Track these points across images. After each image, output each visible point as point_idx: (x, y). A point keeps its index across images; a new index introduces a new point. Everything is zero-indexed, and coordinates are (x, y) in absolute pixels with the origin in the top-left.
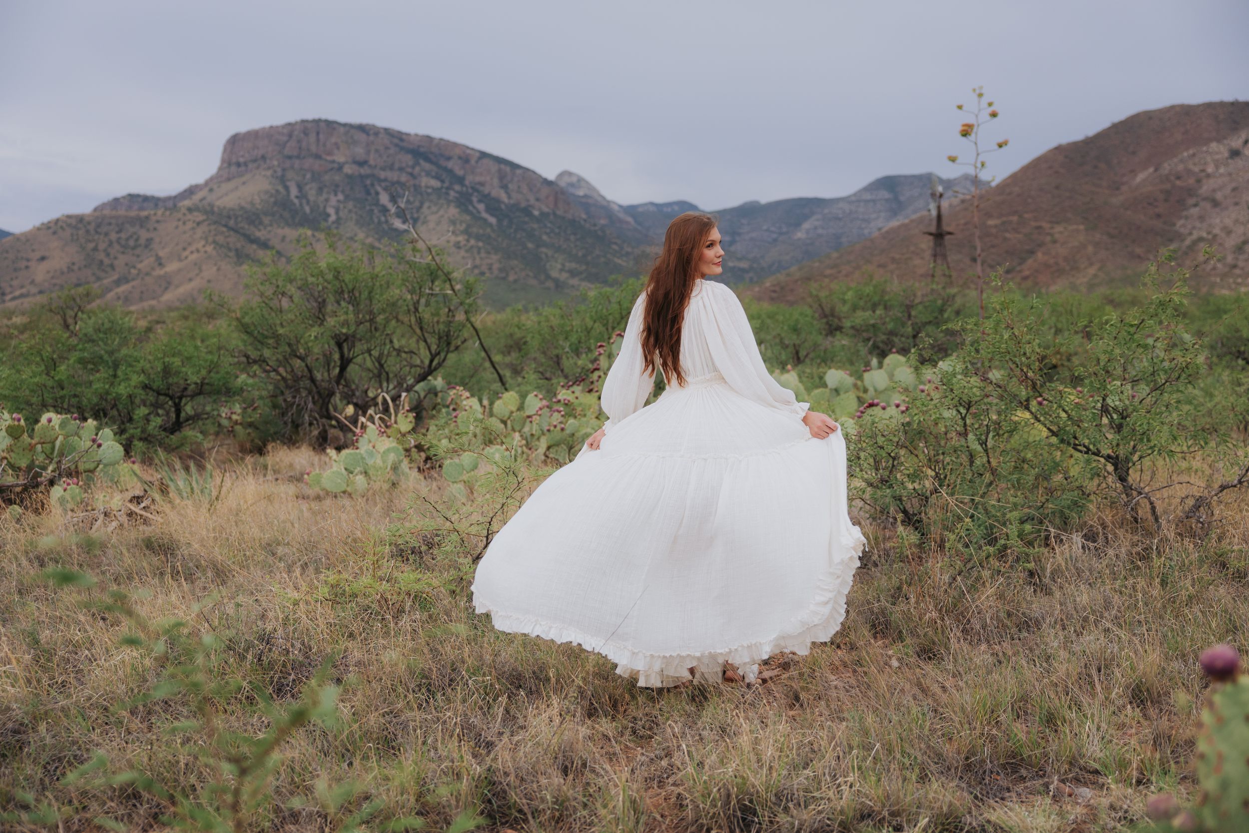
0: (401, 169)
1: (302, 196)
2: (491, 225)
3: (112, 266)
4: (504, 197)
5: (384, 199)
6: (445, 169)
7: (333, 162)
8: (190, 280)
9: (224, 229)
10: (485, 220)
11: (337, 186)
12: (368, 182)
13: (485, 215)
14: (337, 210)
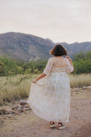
0: (25, 40)
1: (10, 44)
4: (41, 44)
5: (23, 44)
6: (32, 39)
7: (14, 39)
10: (39, 48)
11: (15, 43)
12: (20, 42)
14: (16, 47)
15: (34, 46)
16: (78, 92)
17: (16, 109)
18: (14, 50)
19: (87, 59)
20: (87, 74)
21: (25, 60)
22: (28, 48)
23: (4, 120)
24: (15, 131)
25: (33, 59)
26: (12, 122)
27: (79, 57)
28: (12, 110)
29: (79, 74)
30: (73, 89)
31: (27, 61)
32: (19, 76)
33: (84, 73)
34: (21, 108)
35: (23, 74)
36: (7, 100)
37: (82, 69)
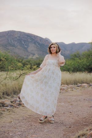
1: (11, 42)
2: (39, 47)
4: (40, 42)
5: (23, 42)
6: (32, 38)
7: (15, 37)
11: (16, 40)
12: (20, 40)
14: (17, 44)
15: (34, 45)
16: (73, 89)
17: (14, 102)
18: (14, 48)
19: (83, 59)
20: (82, 73)
21: (25, 57)
22: (28, 46)
23: (3, 112)
24: (12, 123)
25: (32, 57)
26: (10, 114)
27: (75, 56)
28: (10, 103)
29: (75, 72)
30: (68, 86)
31: (27, 58)
32: (18, 72)
33: (80, 71)
34: (19, 102)
35: (22, 70)
36: (6, 94)
37: (78, 67)
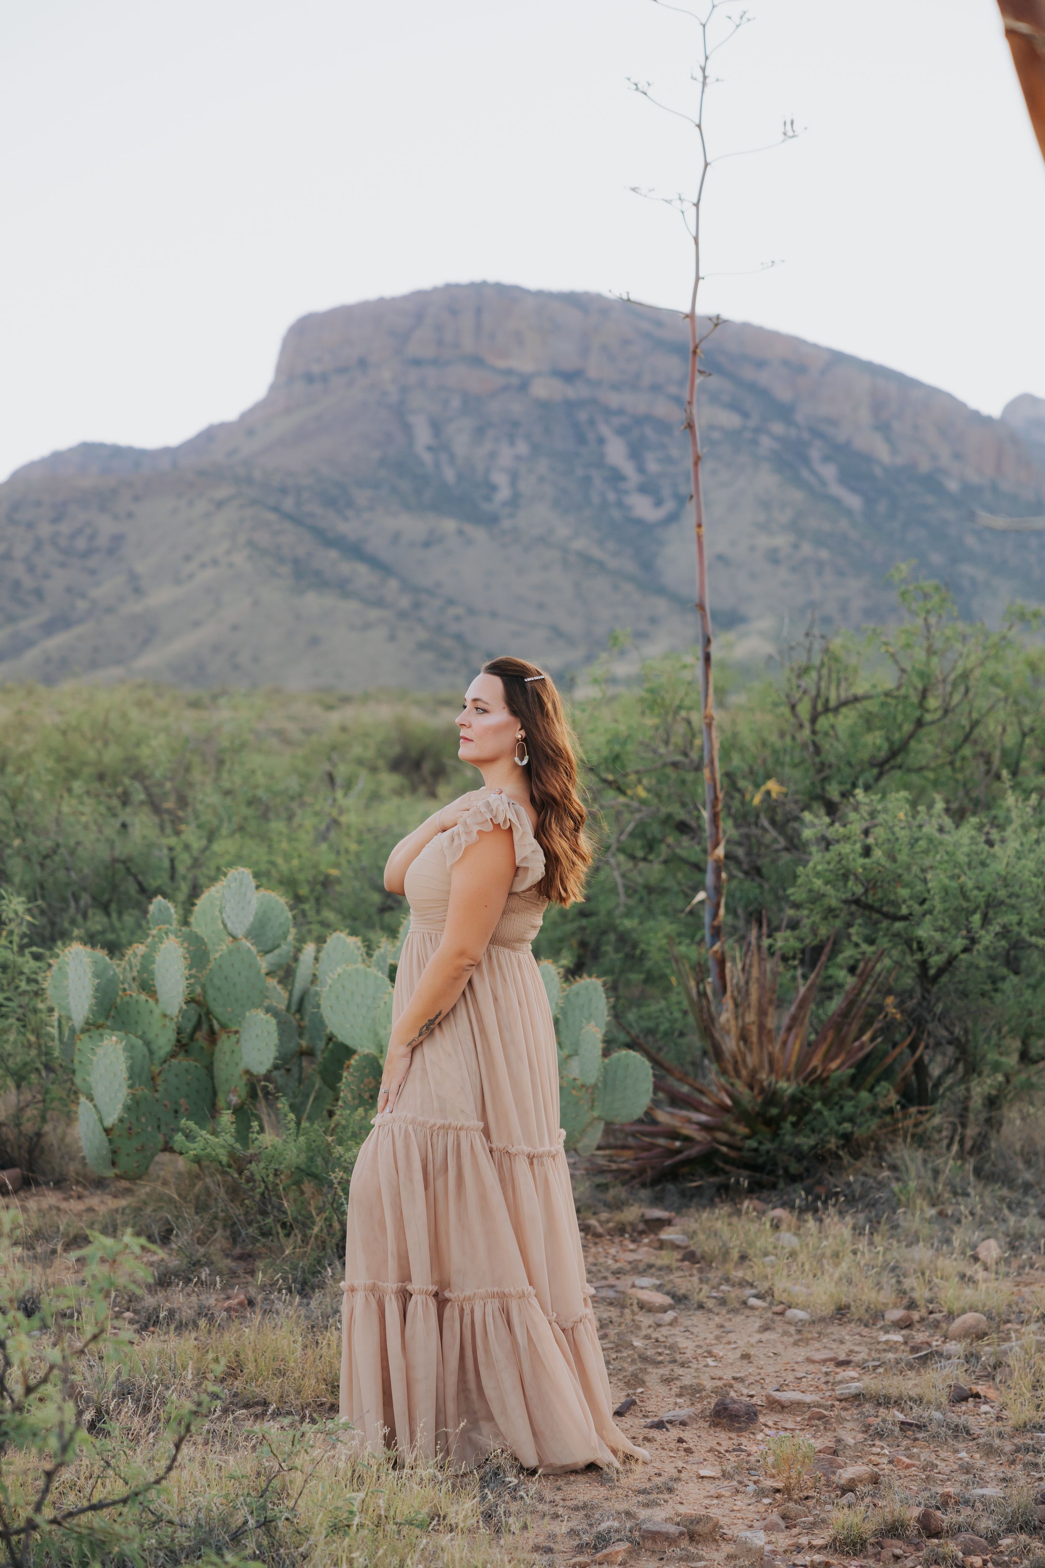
0: (656, 388)
2: (848, 513)
3: (39, 594)
4: (882, 451)
5: (616, 451)
6: (753, 388)
7: (509, 372)
8: (197, 624)
9: (272, 516)
10: (836, 501)
11: (516, 424)
12: (583, 416)
13: (837, 490)
14: (514, 477)
15: (767, 479)
22: (683, 499)
